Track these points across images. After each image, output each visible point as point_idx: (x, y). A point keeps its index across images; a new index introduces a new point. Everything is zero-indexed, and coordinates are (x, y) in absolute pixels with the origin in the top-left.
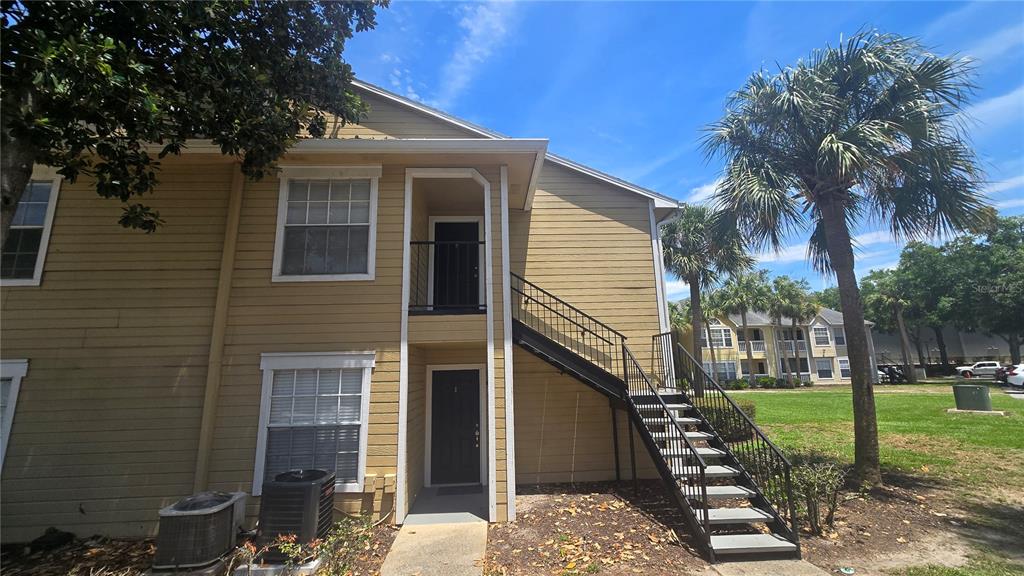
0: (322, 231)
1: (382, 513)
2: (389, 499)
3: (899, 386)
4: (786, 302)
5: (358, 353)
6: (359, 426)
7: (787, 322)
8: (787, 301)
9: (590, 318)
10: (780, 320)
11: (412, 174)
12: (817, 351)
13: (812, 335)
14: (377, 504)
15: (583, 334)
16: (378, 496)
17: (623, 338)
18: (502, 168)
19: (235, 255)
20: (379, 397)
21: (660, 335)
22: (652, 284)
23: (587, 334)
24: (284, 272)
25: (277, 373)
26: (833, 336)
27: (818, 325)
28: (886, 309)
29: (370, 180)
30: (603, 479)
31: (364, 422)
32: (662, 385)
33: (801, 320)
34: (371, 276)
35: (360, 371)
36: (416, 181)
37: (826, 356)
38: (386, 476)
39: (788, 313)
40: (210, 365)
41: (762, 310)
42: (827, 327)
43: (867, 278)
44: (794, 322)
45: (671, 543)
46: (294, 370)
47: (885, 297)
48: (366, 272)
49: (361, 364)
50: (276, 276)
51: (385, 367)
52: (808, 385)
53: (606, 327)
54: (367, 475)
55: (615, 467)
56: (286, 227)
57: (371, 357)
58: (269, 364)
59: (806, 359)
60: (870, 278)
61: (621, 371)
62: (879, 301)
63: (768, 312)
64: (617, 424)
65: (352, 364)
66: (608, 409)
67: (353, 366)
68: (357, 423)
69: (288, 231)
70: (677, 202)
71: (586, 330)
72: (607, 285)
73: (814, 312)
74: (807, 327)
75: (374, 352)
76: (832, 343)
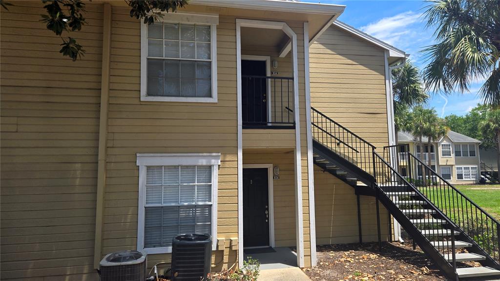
0: (176, 64)
1: (230, 264)
2: (234, 254)
3: (495, 186)
4: (426, 125)
5: (208, 154)
6: (211, 205)
7: (425, 139)
8: (428, 124)
9: (352, 134)
10: (421, 138)
11: (241, 23)
12: (442, 161)
13: (440, 149)
14: (226, 259)
15: (338, 144)
16: (226, 252)
17: (374, 148)
18: (305, 23)
19: (109, 79)
20: (224, 186)
21: (389, 147)
22: (384, 111)
23: (342, 144)
24: (149, 94)
25: (149, 168)
26: (454, 151)
27: (445, 142)
28: (491, 132)
29: (210, 26)
30: (351, 242)
31: (215, 202)
32: (389, 180)
33: (434, 138)
34: (214, 99)
35: (210, 168)
36: (242, 29)
37: (448, 164)
38: (232, 239)
39: (427, 133)
40: (99, 162)
41: (409, 130)
42: (450, 144)
43: (476, 109)
44: (429, 139)
45: (426, 274)
46: (162, 166)
47: (491, 124)
48: (210, 96)
49: (210, 162)
50: (144, 98)
51: (227, 164)
52: (435, 184)
53: (363, 140)
54: (219, 239)
55: (358, 234)
56: (148, 59)
57: (217, 157)
58: (143, 161)
59: (434, 166)
60: (478, 109)
61: (372, 170)
62: (488, 126)
63: (413, 132)
64: (361, 206)
65: (203, 162)
66: (355, 196)
67: (204, 164)
68: (210, 203)
69: (150, 62)
70: (404, 53)
71: (341, 142)
72: (355, 110)
73: (444, 133)
74: (437, 144)
75: (220, 154)
76: (453, 155)
